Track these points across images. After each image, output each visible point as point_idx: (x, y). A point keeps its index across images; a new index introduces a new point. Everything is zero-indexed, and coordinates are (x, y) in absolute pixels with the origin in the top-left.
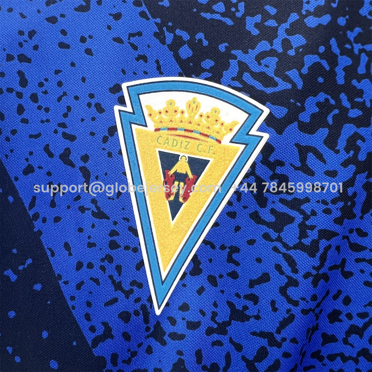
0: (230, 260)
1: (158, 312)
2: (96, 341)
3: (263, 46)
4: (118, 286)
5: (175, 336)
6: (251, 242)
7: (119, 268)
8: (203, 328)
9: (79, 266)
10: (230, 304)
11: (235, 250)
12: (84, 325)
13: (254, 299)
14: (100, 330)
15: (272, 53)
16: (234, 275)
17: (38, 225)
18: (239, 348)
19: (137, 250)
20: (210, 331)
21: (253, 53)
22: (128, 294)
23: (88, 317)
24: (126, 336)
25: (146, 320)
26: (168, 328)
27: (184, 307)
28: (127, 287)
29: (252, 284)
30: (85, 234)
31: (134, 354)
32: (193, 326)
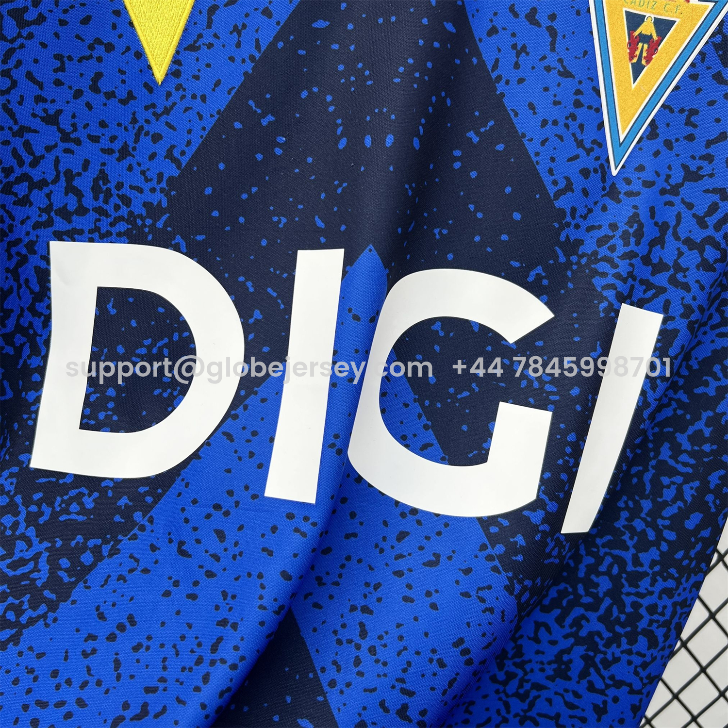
0: (688, 123)
1: (614, 172)
2: (558, 195)
4: (580, 144)
5: (629, 194)
6: (712, 103)
7: (581, 127)
8: (656, 188)
9: (544, 123)
10: (685, 167)
11: (694, 112)
12: (547, 179)
13: (709, 158)
14: (562, 184)
16: (690, 138)
17: (500, 87)
18: (690, 206)
19: (599, 110)
20: (663, 192)
22: (589, 151)
23: (551, 172)
24: (585, 192)
25: (604, 180)
26: (622, 187)
27: (641, 168)
28: (588, 145)
29: (709, 144)
30: (551, 92)
31: (590, 211)
32: (648, 184)
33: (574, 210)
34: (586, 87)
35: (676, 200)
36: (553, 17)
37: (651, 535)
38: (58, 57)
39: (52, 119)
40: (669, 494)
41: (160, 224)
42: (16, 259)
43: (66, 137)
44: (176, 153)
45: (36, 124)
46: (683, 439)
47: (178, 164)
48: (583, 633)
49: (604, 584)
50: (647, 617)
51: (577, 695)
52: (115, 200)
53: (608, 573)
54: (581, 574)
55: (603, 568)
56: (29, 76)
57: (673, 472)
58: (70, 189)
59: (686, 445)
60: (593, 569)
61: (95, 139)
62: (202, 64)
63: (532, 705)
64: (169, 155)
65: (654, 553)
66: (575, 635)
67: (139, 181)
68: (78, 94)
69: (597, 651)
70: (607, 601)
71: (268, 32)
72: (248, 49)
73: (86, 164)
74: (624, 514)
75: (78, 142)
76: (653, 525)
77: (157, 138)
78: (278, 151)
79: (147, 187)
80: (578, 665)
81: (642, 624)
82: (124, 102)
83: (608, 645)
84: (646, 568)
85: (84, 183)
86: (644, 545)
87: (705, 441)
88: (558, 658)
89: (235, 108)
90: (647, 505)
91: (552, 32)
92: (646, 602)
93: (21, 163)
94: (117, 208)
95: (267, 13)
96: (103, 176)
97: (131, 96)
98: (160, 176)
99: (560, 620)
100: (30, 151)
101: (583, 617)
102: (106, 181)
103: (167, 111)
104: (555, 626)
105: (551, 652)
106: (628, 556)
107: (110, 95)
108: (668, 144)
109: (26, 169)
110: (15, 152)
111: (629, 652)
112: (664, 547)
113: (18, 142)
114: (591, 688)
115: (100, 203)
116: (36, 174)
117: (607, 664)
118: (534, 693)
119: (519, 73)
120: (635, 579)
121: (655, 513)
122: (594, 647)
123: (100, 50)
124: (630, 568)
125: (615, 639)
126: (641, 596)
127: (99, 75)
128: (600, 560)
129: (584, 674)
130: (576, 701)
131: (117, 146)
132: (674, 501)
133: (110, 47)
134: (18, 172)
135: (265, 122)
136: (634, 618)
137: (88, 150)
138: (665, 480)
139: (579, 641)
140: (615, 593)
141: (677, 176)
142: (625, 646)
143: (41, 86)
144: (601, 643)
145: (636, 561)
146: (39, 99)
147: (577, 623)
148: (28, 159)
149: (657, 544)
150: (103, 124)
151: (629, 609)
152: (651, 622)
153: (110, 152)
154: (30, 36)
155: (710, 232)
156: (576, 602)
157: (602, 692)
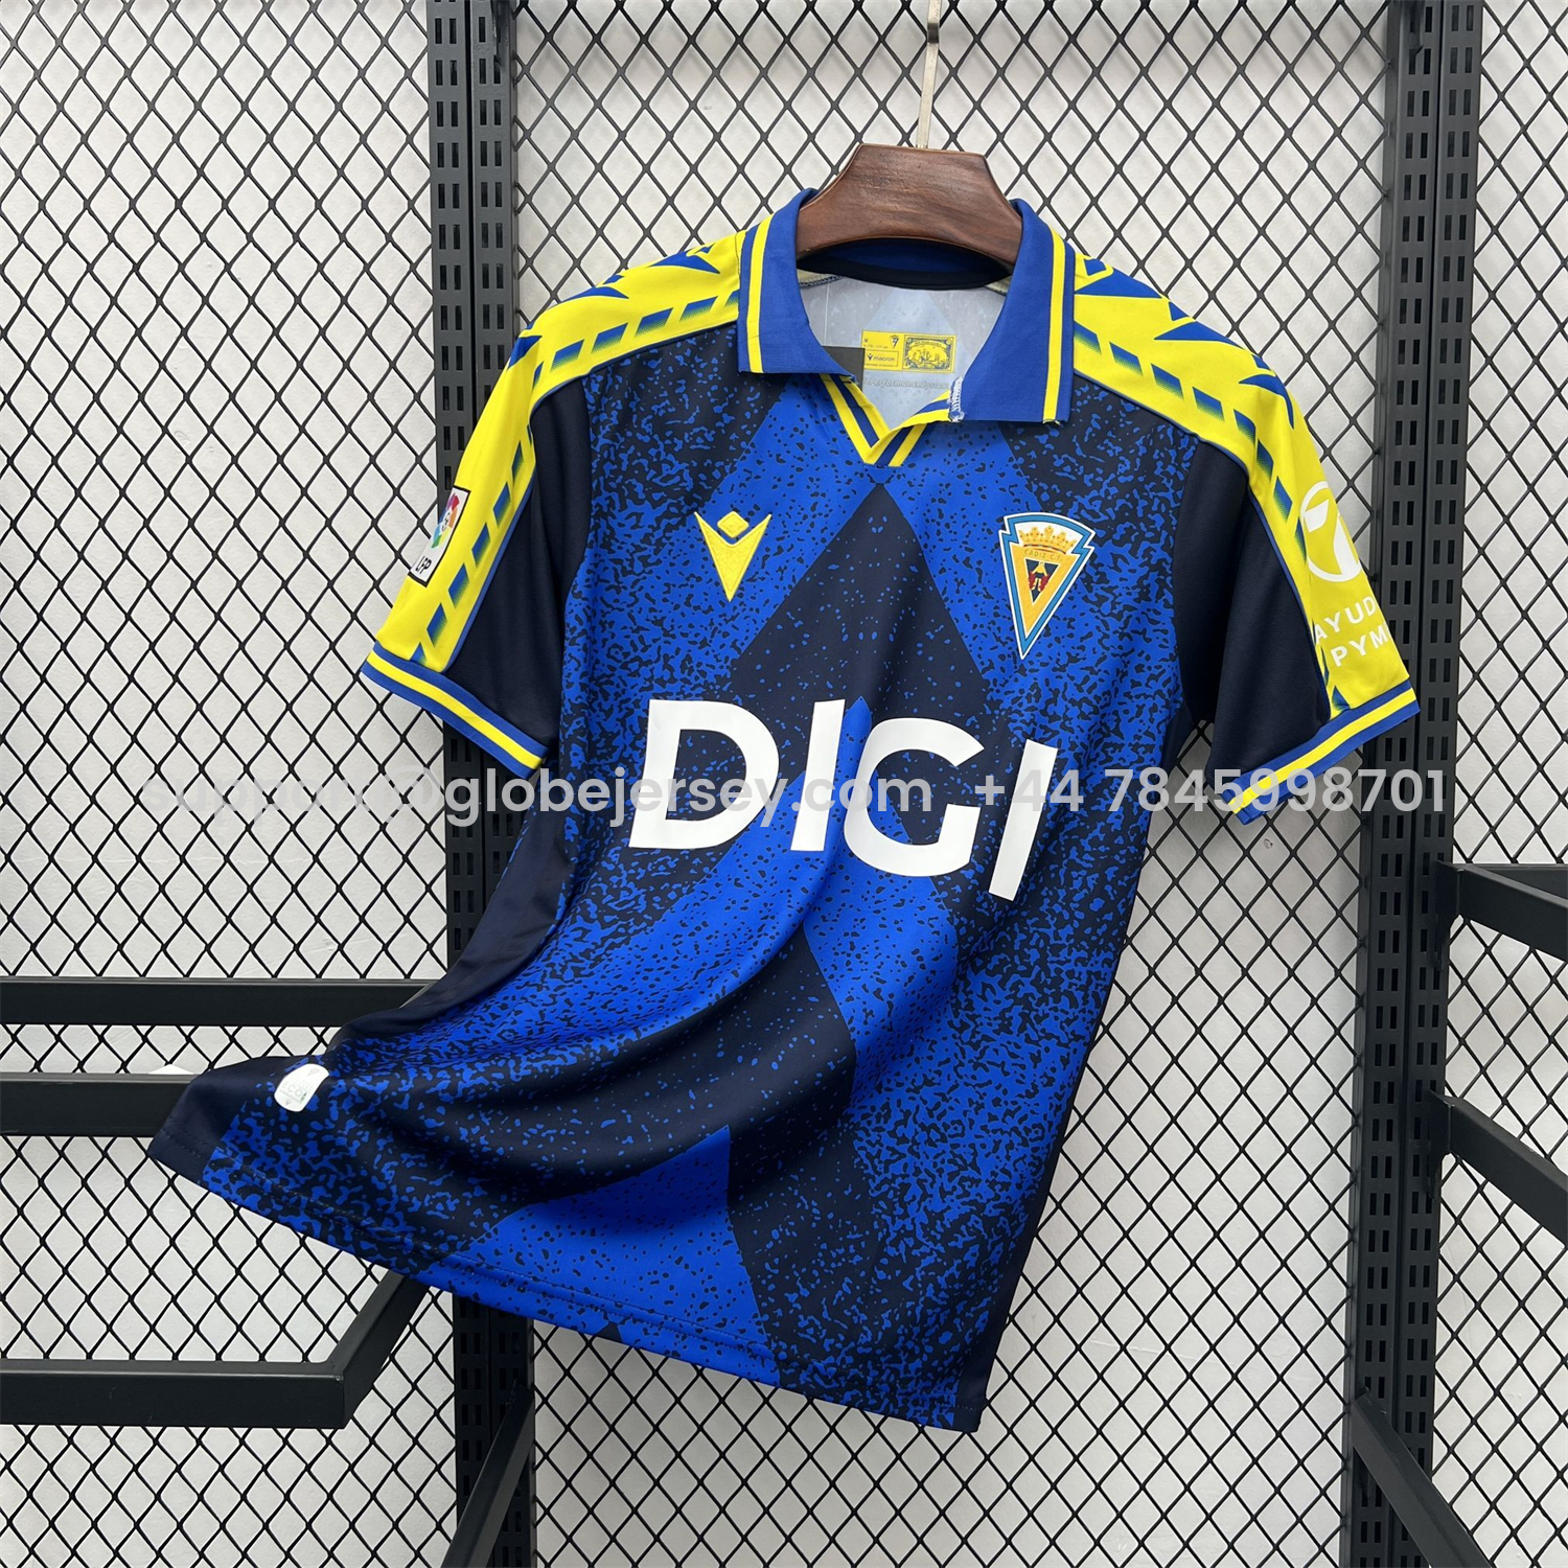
0: (1069, 626)
1: (1022, 657)
2: (984, 671)
3: (1094, 493)
4: (998, 639)
5: (1032, 671)
6: (1082, 614)
7: (999, 628)
8: (1049, 667)
9: (975, 626)
10: (1068, 654)
11: (1072, 620)
12: (977, 661)
13: (1082, 648)
14: (987, 664)
15: (1098, 498)
16: (1071, 635)
17: (947, 605)
18: (1072, 678)
19: (1011, 618)
20: (1054, 669)
21: (1088, 498)
22: (1004, 644)
23: (979, 656)
24: (1003, 669)
25: (1015, 662)
26: (1028, 667)
27: (1039, 655)
28: (1004, 640)
29: (1082, 639)
30: (978, 608)
31: (1007, 681)
32: (1044, 664)
33: (995, 681)
34: (1002, 604)
35: (1064, 674)
36: (980, 562)
37: (1067, 916)
38: (667, 585)
39: (658, 622)
40: (1077, 884)
41: (725, 689)
42: (625, 711)
43: (666, 633)
44: (738, 644)
45: (648, 625)
46: (1084, 842)
47: (738, 650)
48: (1020, 995)
49: (1034, 955)
50: (1067, 980)
51: (1017, 1046)
52: (695, 673)
53: (1036, 946)
54: (1017, 948)
55: (1032, 943)
56: (647, 596)
57: (1080, 868)
58: (666, 666)
59: (1088, 848)
60: (1024, 943)
61: (684, 635)
62: (757, 589)
63: (982, 1053)
64: (734, 645)
65: (1068, 930)
66: (1013, 996)
67: (713, 661)
68: (677, 607)
69: (1031, 1009)
70: (1037, 968)
71: (800, 571)
72: (787, 582)
73: (678, 651)
74: (1047, 901)
75: (674, 636)
76: (1067, 908)
77: (726, 634)
78: (805, 643)
79: (717, 665)
80: (1017, 1022)
81: (1064, 986)
82: (705, 612)
83: (1038, 1005)
84: (1064, 941)
85: (675, 663)
86: (1061, 924)
87: (1101, 844)
88: (1002, 1016)
89: (778, 616)
90: (1062, 893)
91: (980, 571)
92: (1065, 968)
93: (635, 650)
94: (697, 678)
95: (800, 560)
96: (688, 658)
97: (710, 609)
98: (727, 658)
99: (1002, 984)
100: (642, 641)
101: (1020, 982)
102: (690, 661)
103: (733, 618)
104: (998, 989)
105: (996, 1010)
106: (1050, 932)
107: (697, 608)
108: (1058, 640)
109: (639, 653)
110: (632, 643)
111: (1055, 1009)
112: (1076, 924)
113: (634, 637)
114: (1028, 1040)
115: (685, 675)
116: (644, 657)
117: (1039, 1019)
118: (984, 1044)
119: (959, 596)
120: (1056, 950)
121: (1068, 899)
122: (1028, 1006)
123: (693, 581)
124: (1052, 941)
125: (1044, 999)
126: (1062, 963)
127: (691, 596)
128: (1030, 937)
129: (1022, 1029)
130: (1017, 1051)
131: (699, 639)
132: (1081, 889)
133: (699, 579)
134: (633, 655)
135: (796, 625)
136: (1058, 981)
137: (682, 642)
138: (1074, 874)
139: (1017, 1002)
140: (1042, 962)
141: (1064, 660)
142: (1052, 1005)
143: (654, 602)
144: (1034, 1002)
145: (1057, 937)
146: (652, 610)
147: (1015, 987)
148: (641, 646)
149: (1070, 922)
150: (691, 626)
151: (1053, 974)
152: (1071, 985)
153: (695, 643)
154: (651, 572)
155: (1085, 694)
156: (1013, 970)
157: (1036, 1043)
